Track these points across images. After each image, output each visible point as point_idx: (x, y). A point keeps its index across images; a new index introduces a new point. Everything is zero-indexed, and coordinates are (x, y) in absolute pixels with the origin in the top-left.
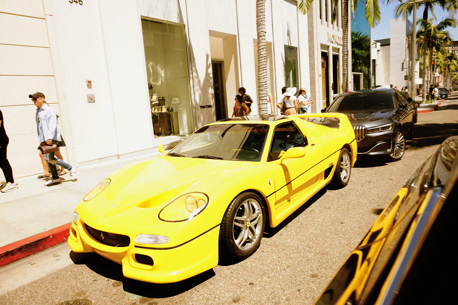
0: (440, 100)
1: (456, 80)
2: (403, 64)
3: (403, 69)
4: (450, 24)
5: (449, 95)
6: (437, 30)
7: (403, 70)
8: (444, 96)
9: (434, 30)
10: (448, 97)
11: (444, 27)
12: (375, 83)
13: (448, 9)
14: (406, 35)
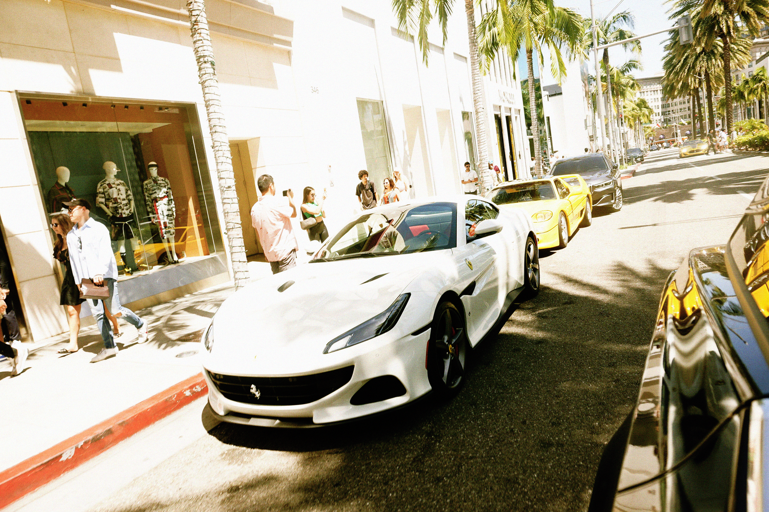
0: (635, 164)
1: (651, 135)
2: (586, 120)
3: (586, 127)
4: (634, 66)
5: (645, 158)
6: (621, 75)
7: (586, 129)
8: (639, 159)
9: (618, 75)
10: (645, 161)
11: (629, 70)
12: (552, 149)
13: (632, 50)
14: (582, 80)
